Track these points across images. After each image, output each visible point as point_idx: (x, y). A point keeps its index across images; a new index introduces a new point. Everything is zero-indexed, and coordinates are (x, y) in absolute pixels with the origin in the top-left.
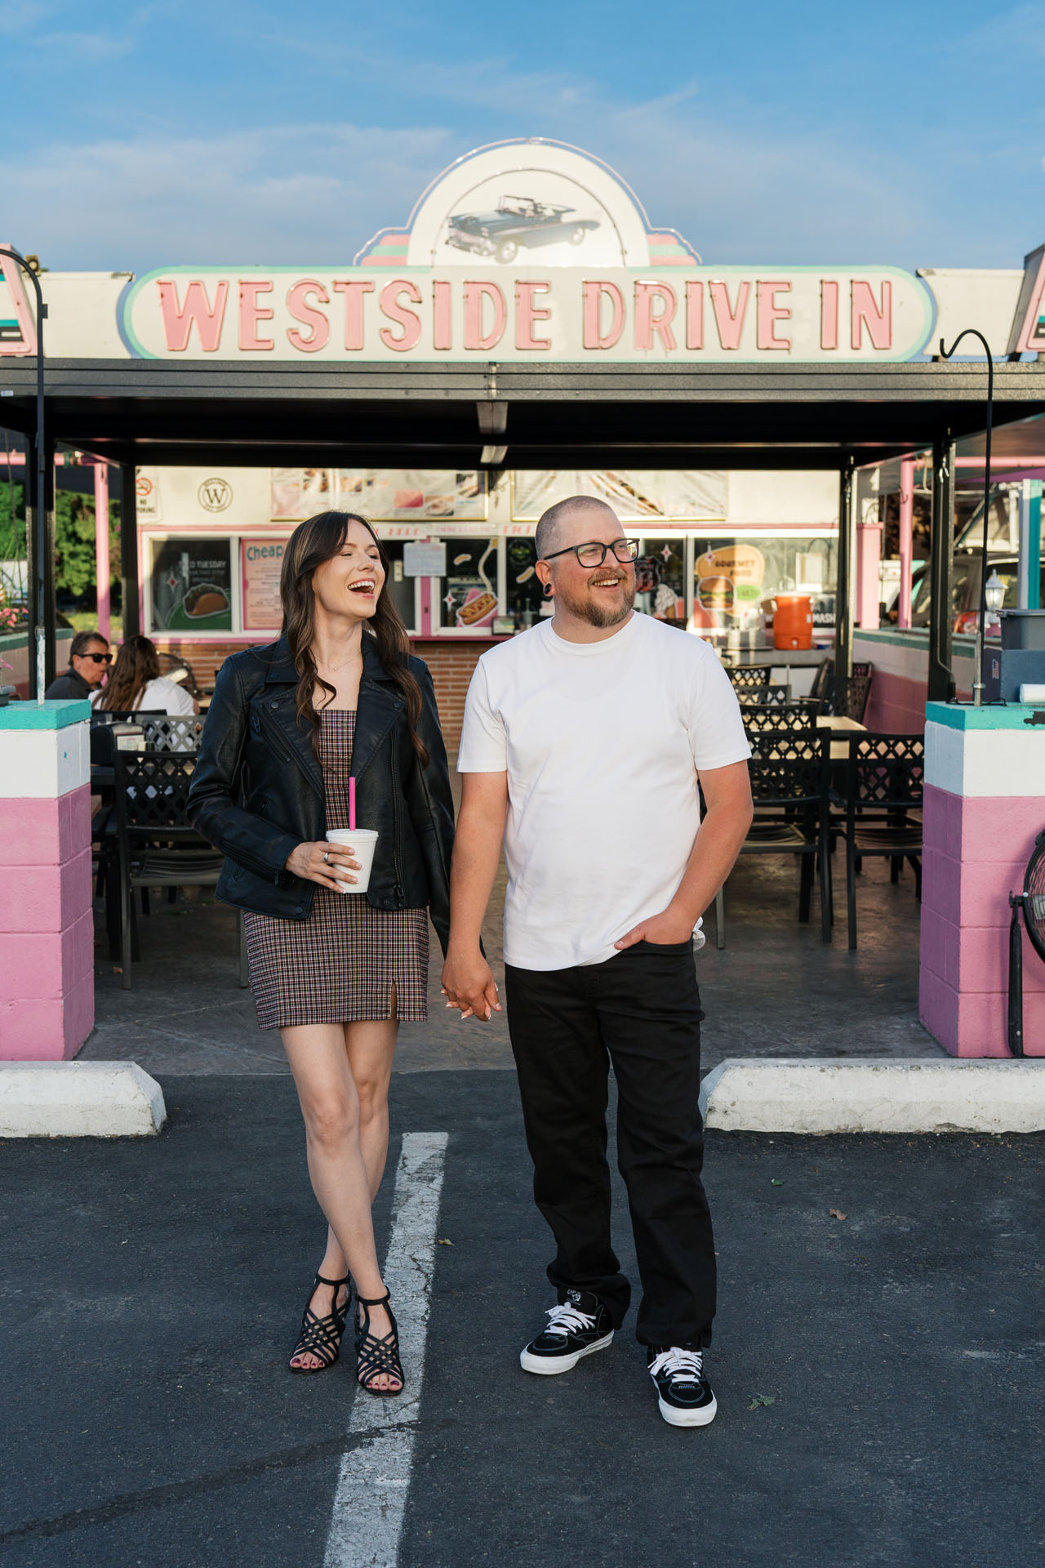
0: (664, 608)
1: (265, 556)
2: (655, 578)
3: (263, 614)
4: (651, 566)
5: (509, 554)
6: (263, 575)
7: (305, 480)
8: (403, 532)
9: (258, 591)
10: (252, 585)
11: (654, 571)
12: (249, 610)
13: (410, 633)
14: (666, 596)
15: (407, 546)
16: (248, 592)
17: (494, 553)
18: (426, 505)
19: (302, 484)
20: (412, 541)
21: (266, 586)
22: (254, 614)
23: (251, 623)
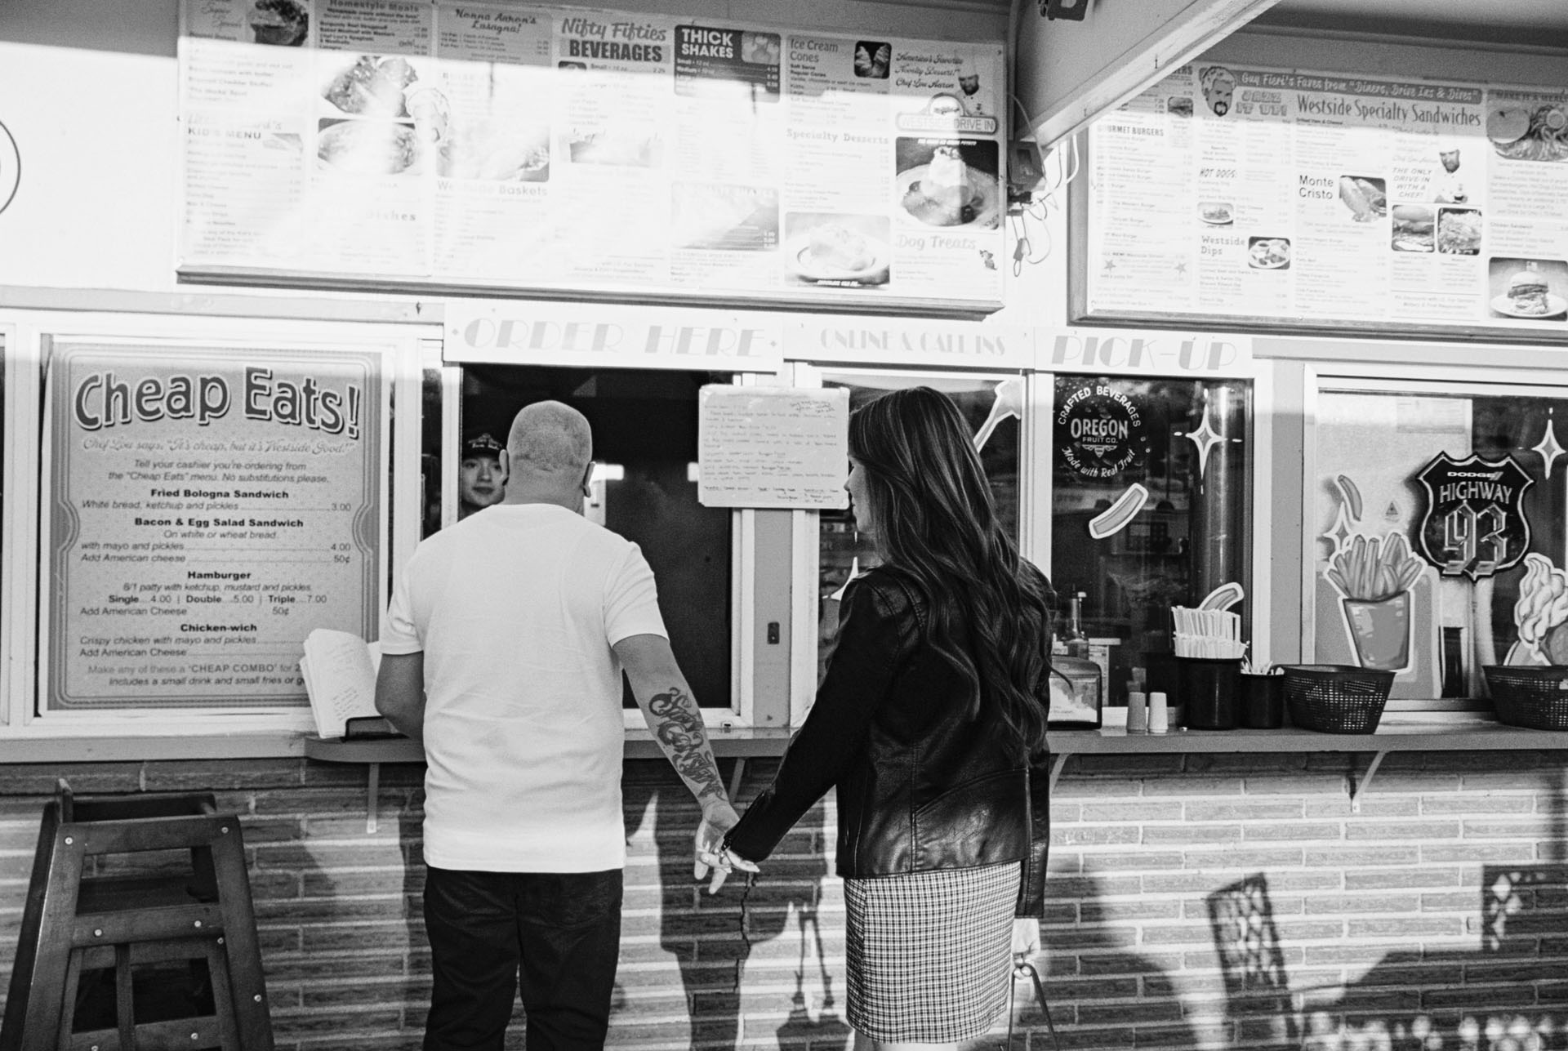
0: (1541, 631)
1: (152, 416)
2: (1514, 530)
3: (133, 645)
4: (1503, 493)
5: (1061, 436)
6: (140, 491)
7: (325, 123)
8: (699, 343)
9: (117, 553)
10: (92, 526)
11: (1511, 508)
12: (77, 629)
13: (712, 717)
14: (1546, 591)
15: (706, 392)
16: (75, 556)
17: (1010, 429)
18: (789, 244)
19: (313, 138)
20: (725, 377)
21: (155, 534)
22: (96, 647)
23: (80, 682)
